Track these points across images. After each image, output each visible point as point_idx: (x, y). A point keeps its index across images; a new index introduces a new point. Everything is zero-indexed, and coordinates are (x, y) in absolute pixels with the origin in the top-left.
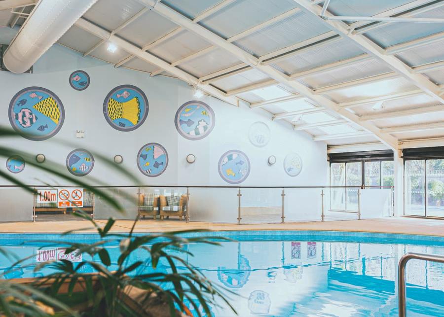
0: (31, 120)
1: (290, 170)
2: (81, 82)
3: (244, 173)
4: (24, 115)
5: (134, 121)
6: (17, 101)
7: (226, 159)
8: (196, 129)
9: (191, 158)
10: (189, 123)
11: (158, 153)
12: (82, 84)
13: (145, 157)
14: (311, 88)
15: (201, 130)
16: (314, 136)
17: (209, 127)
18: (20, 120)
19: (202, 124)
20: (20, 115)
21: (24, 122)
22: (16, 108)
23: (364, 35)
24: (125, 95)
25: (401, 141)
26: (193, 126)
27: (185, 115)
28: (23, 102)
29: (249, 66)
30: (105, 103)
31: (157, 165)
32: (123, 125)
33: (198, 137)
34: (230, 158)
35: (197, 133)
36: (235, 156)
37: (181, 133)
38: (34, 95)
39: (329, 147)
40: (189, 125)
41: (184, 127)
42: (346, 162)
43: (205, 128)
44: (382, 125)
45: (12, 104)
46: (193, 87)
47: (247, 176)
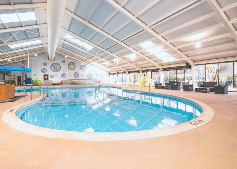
0: (55, 69)
2: (64, 62)
3: (92, 77)
5: (73, 68)
6: (52, 65)
7: (89, 75)
9: (82, 75)
10: (82, 69)
11: (77, 74)
13: (75, 75)
14: (107, 60)
15: (84, 70)
17: (86, 69)
19: (84, 69)
20: (53, 68)
22: (52, 67)
23: (123, 43)
25: (117, 71)
27: (81, 67)
28: (53, 66)
29: (93, 56)
30: (68, 65)
31: (77, 76)
32: (71, 69)
33: (84, 71)
34: (89, 74)
35: (83, 70)
36: (90, 74)
37: (81, 70)
38: (55, 64)
39: (109, 72)
41: (81, 69)
44: (123, 67)
45: (51, 66)
46: (82, 62)
47: (92, 78)
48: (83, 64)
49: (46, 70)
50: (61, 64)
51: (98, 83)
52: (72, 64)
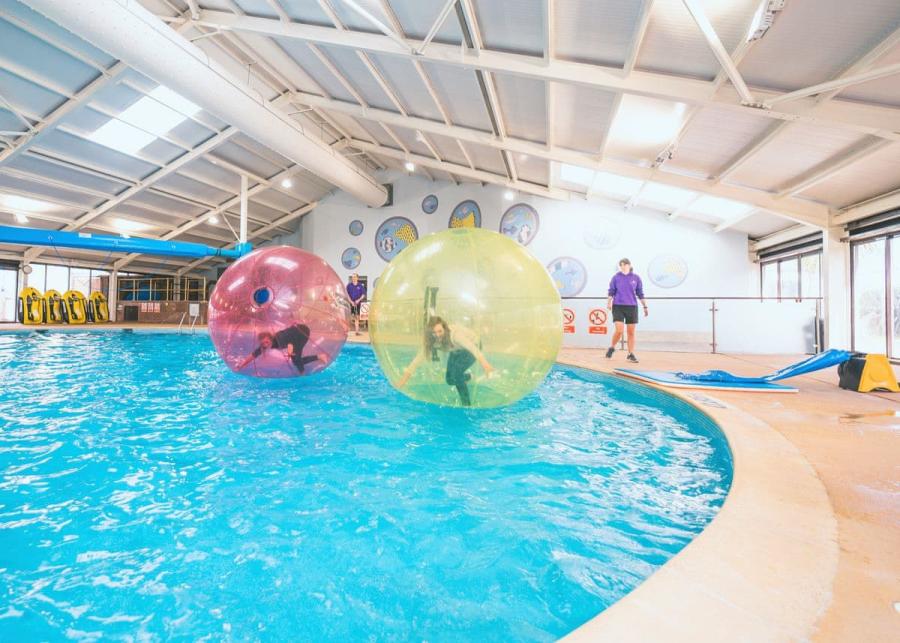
0: (392, 246)
1: (660, 278)
3: (578, 285)
4: (386, 242)
6: (382, 229)
8: (519, 236)
10: (513, 230)
12: (432, 207)
15: (525, 237)
16: (715, 226)
17: (533, 231)
18: (384, 247)
20: (384, 242)
21: (387, 249)
24: (465, 210)
26: (516, 234)
27: (509, 223)
28: (386, 232)
34: (558, 267)
36: (564, 264)
38: (394, 224)
39: (753, 239)
40: (512, 233)
41: (508, 236)
42: (780, 261)
43: (528, 233)
45: (377, 234)
46: (504, 188)
47: (580, 290)
48: (509, 197)
49: (358, 257)
50: (421, 220)
51: (592, 330)
52: (468, 213)
